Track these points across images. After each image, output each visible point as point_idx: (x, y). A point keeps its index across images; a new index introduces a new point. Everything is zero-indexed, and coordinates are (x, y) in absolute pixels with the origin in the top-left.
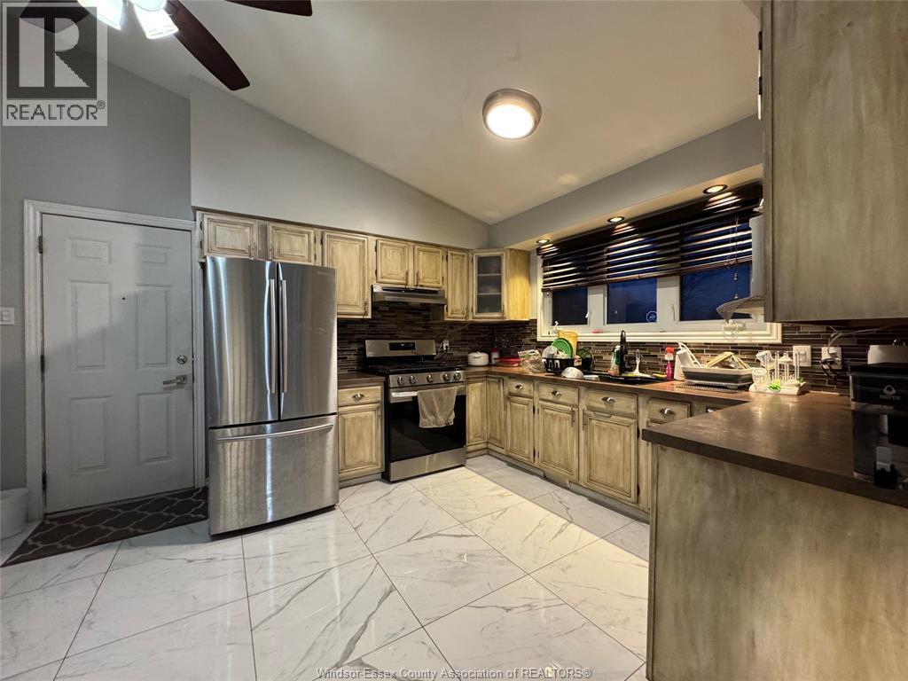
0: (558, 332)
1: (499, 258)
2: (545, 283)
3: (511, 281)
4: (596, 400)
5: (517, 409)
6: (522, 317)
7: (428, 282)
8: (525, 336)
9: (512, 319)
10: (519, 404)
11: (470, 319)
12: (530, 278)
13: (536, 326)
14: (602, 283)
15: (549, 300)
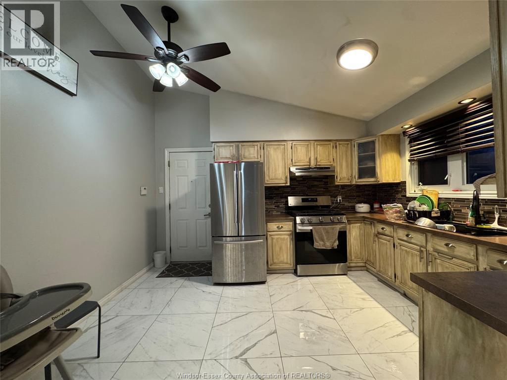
0: (422, 190)
1: (373, 142)
2: (411, 155)
3: (383, 157)
4: (440, 244)
5: (383, 244)
6: (394, 181)
7: (324, 163)
8: (397, 192)
9: (384, 181)
10: (384, 240)
11: (354, 183)
12: (401, 153)
13: (405, 186)
14: (462, 152)
15: (416, 167)
